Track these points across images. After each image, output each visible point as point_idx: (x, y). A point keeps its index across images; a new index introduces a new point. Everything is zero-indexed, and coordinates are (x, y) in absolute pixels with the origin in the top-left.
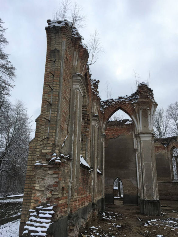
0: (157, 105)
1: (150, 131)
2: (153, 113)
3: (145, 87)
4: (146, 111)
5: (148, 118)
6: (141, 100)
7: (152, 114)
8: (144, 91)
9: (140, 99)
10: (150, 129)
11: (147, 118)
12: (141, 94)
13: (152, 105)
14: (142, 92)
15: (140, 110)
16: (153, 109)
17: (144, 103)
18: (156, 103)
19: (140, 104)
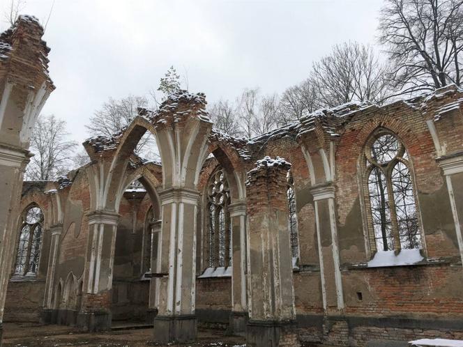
0: (53, 88)
1: (22, 144)
2: (41, 103)
3: (36, 28)
4: (23, 90)
5: (25, 112)
6: (16, 58)
7: (37, 104)
8: (30, 39)
9: (13, 55)
10: (23, 139)
11: (22, 110)
12: (22, 42)
13: (41, 83)
14: (26, 40)
15: (10, 82)
16: (42, 92)
17: (24, 69)
18: (52, 83)
19: (13, 67)
